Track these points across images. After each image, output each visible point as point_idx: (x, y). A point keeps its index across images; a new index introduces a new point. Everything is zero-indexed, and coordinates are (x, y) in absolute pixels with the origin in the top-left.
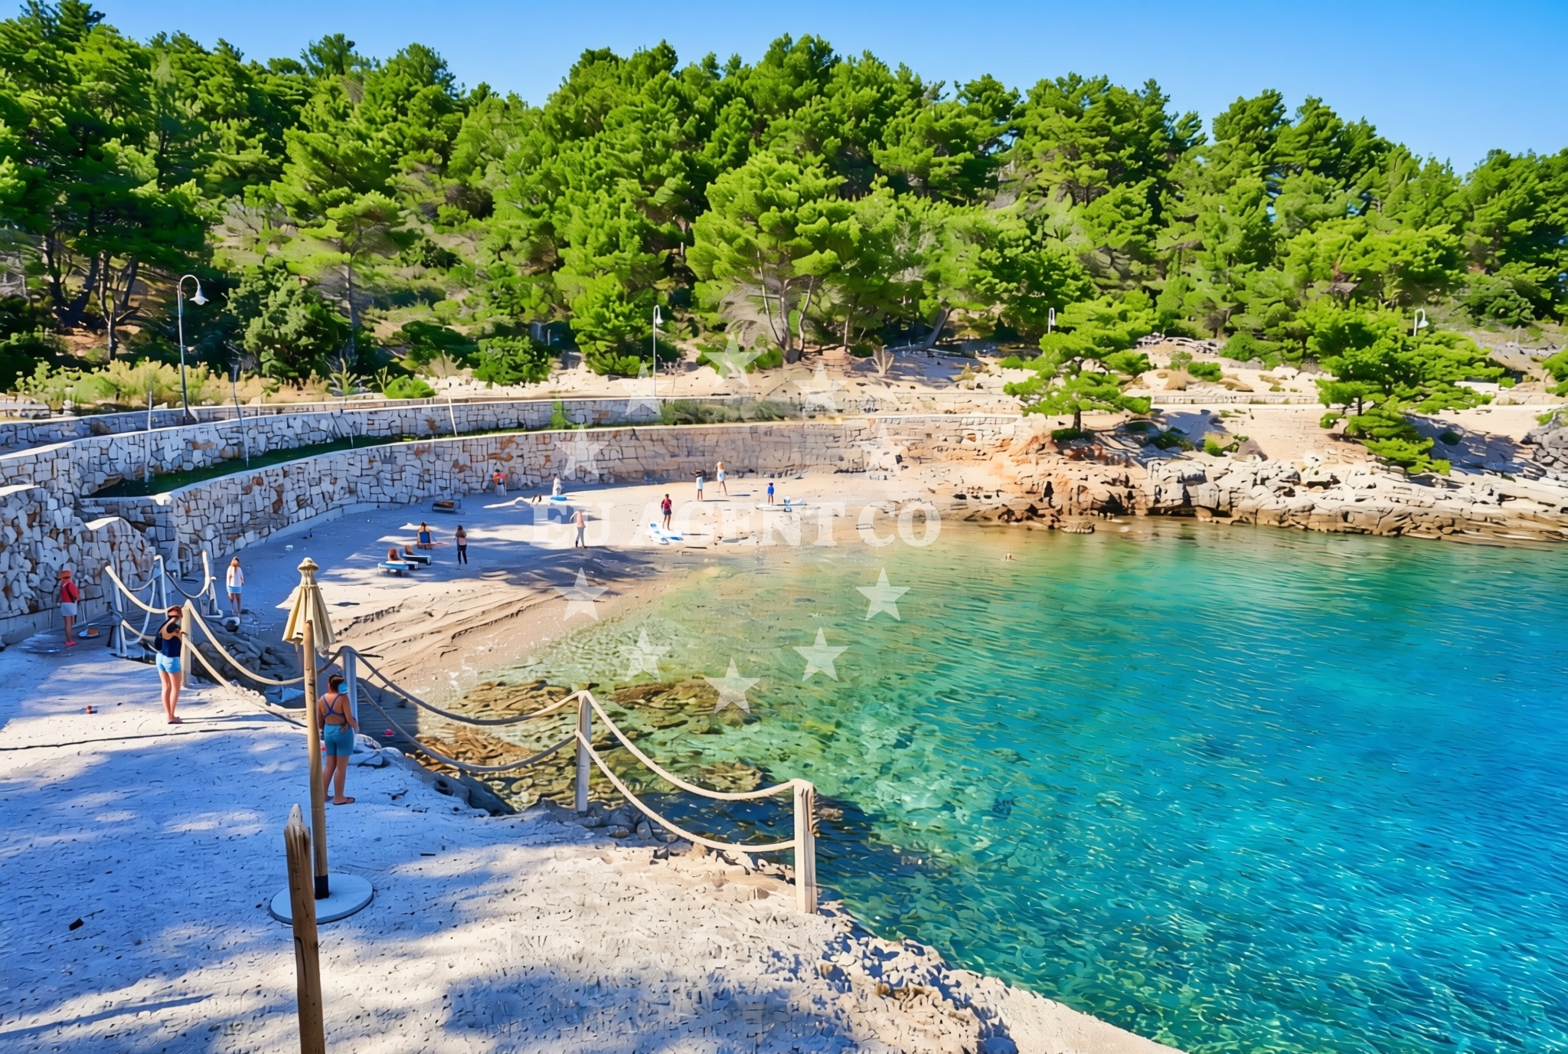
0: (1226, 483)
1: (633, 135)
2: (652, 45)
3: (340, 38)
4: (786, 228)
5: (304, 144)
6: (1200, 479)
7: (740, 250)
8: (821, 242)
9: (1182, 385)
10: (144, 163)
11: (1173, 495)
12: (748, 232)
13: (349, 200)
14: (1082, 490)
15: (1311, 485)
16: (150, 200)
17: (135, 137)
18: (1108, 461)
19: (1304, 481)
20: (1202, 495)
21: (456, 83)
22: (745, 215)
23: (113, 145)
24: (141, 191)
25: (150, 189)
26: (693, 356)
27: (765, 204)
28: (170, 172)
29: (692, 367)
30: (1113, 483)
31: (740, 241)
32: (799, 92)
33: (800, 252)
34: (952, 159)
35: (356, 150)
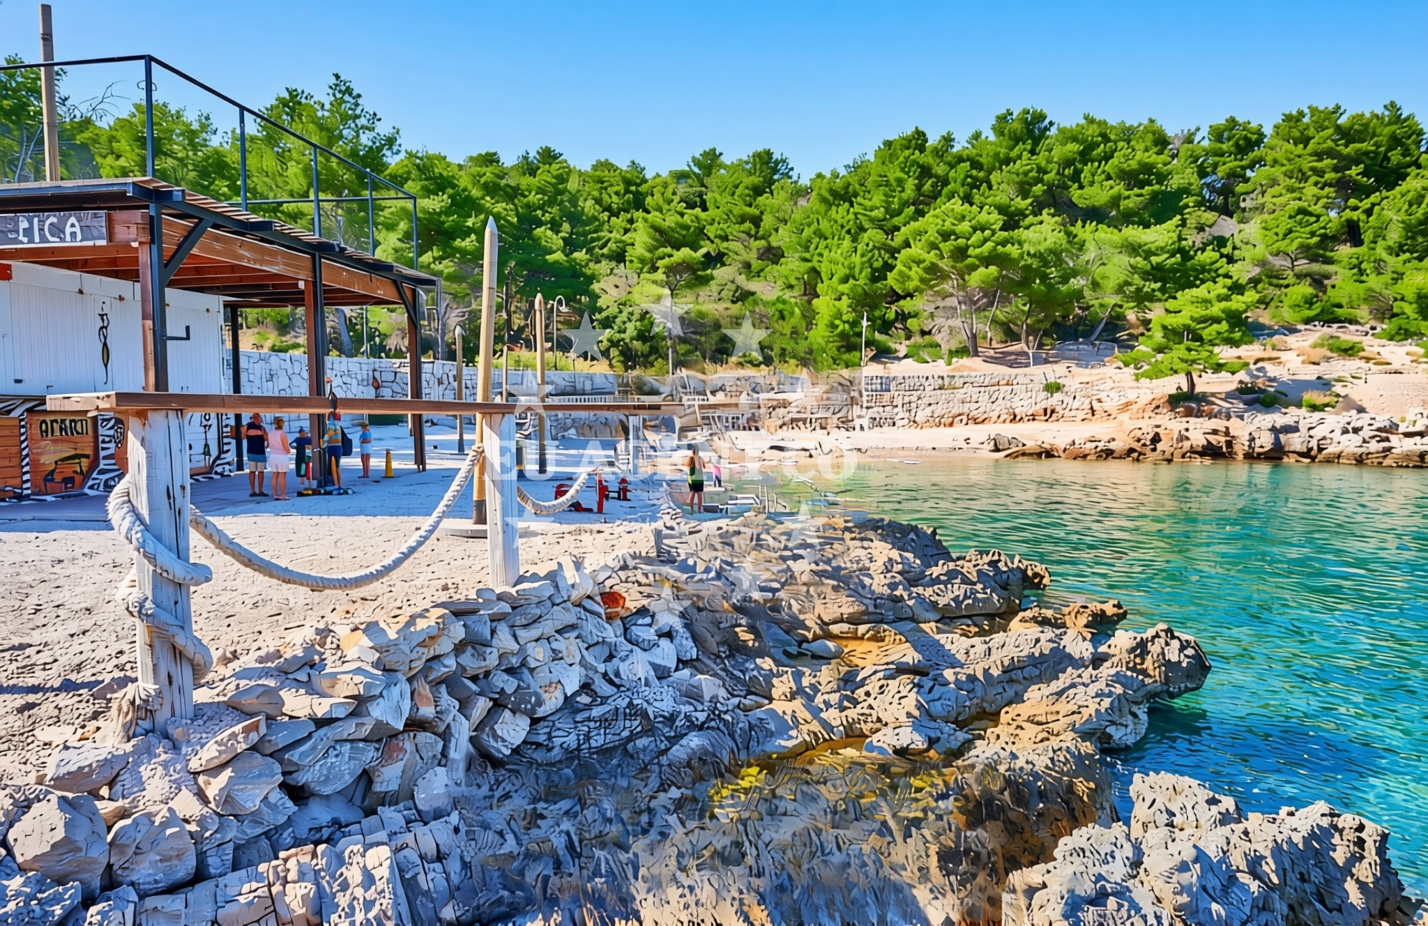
0: (1318, 432)
1: (877, 198)
2: (909, 131)
3: (714, 150)
4: (960, 253)
5: (646, 220)
6: (1294, 429)
7: (926, 270)
8: (987, 261)
9: (1316, 360)
10: (556, 241)
11: (1265, 441)
12: (931, 257)
13: (670, 256)
14: (1182, 438)
15: (1408, 435)
16: (556, 262)
17: (555, 227)
18: (1211, 416)
19: (1401, 430)
20: (1295, 442)
21: (794, 174)
22: (933, 246)
23: (539, 231)
24: (550, 258)
25: (558, 256)
26: (902, 350)
27: (946, 236)
28: (570, 245)
29: (899, 359)
30: (1215, 432)
31: (927, 263)
32: (1013, 154)
33: (973, 268)
34: (1140, 191)
35: (677, 223)
